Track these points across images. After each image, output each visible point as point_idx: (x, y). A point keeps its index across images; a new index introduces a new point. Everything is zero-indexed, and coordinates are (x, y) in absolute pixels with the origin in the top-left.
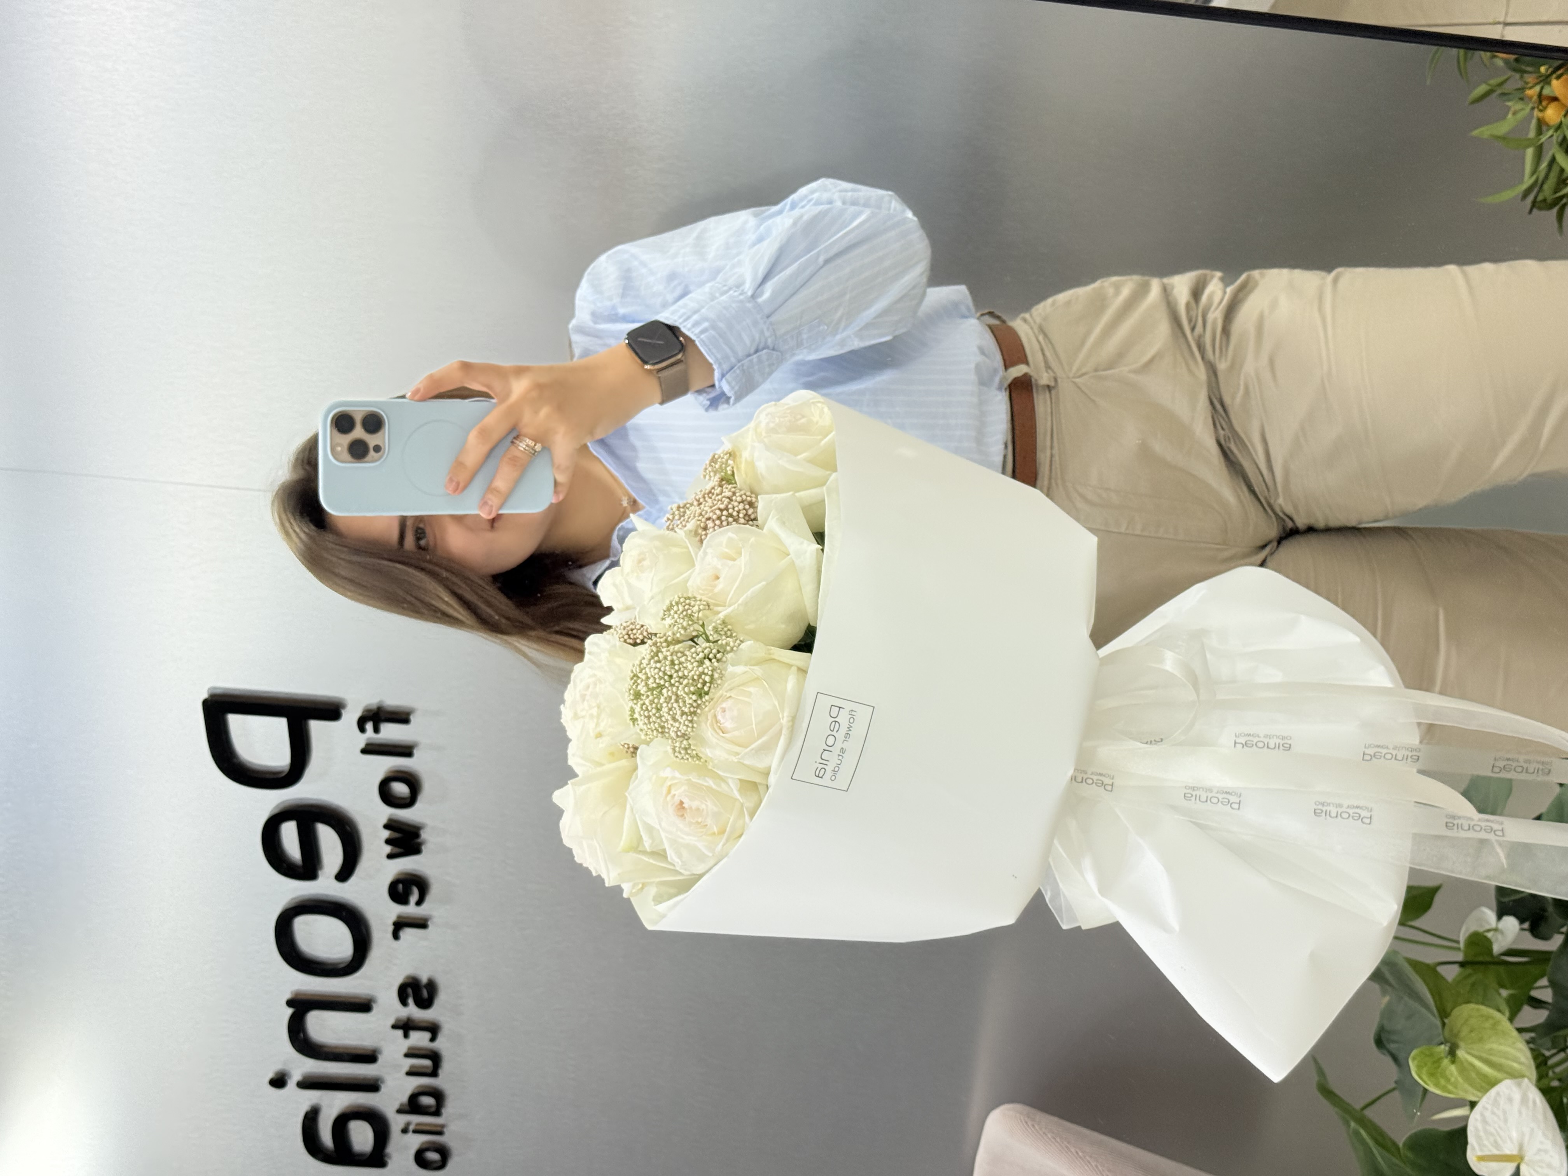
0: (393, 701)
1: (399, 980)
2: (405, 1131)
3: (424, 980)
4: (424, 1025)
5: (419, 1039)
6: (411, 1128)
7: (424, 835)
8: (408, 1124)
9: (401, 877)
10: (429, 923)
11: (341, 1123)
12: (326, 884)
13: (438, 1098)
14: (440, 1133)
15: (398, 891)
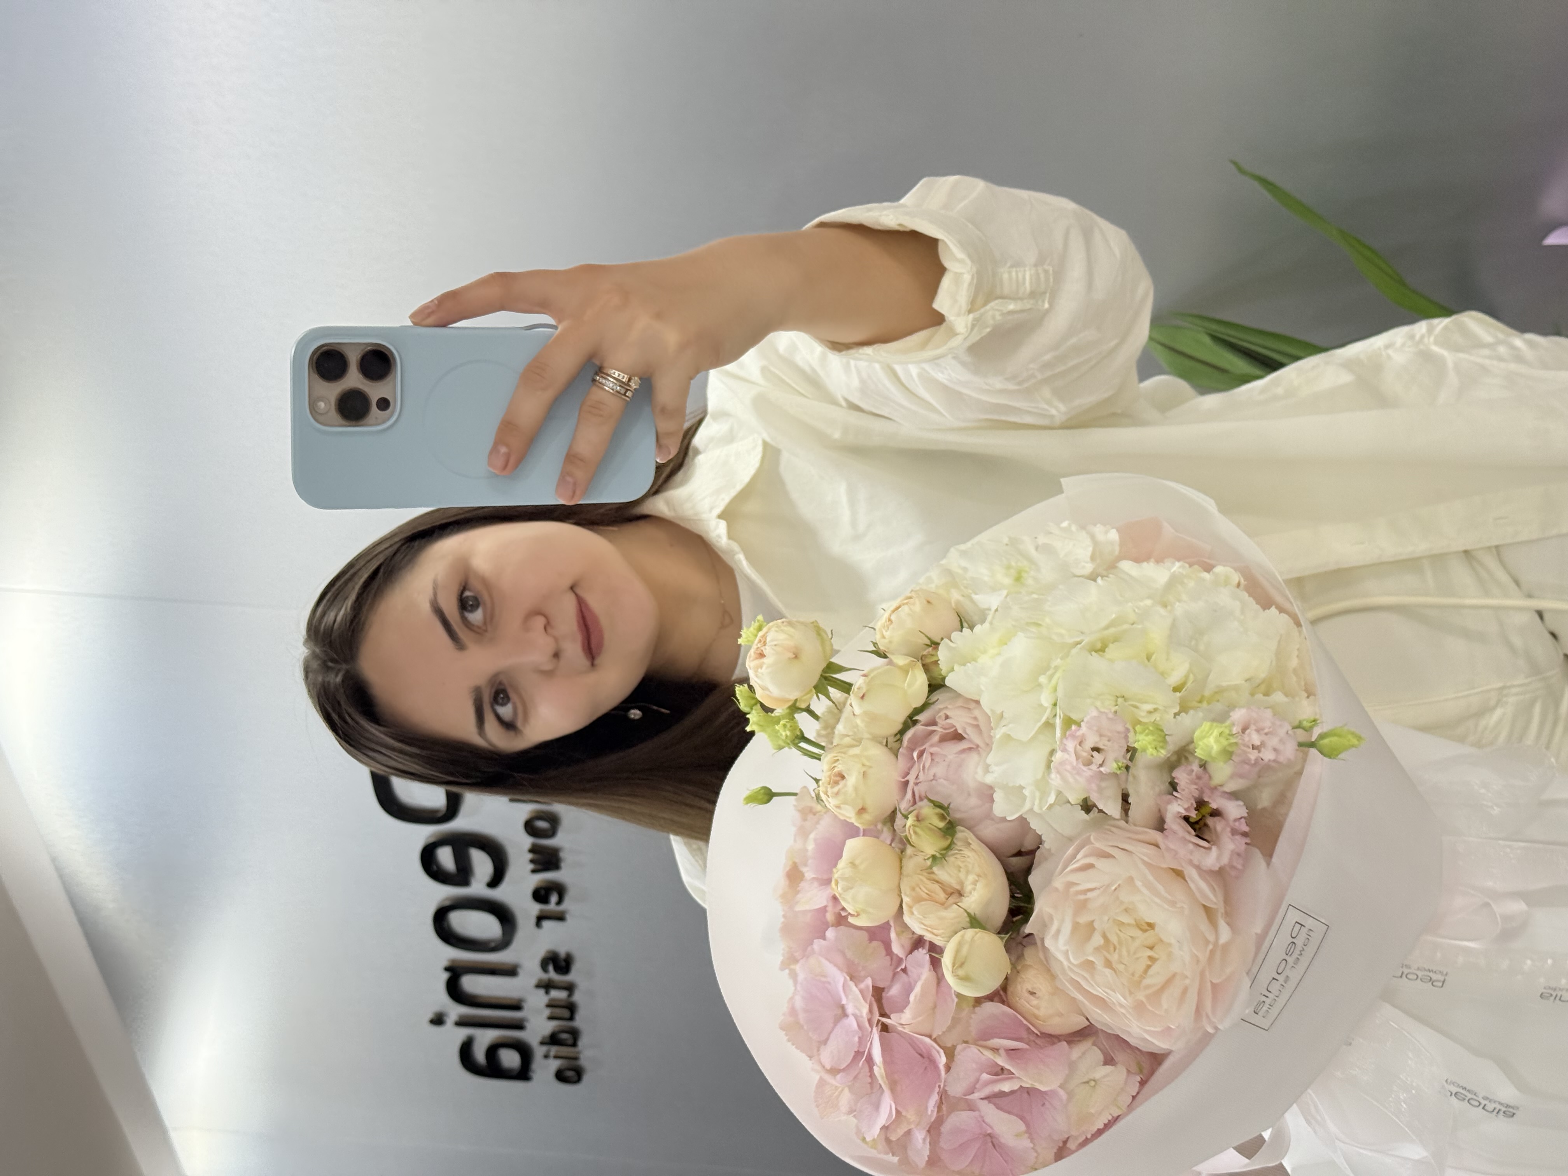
1: (541, 953)
2: (546, 1056)
3: (563, 955)
4: (562, 985)
5: (559, 995)
6: (552, 1054)
7: (562, 855)
8: (548, 1051)
9: (544, 885)
10: (567, 916)
11: (492, 1051)
12: (478, 887)
13: (575, 1034)
14: (576, 1059)
15: (540, 895)
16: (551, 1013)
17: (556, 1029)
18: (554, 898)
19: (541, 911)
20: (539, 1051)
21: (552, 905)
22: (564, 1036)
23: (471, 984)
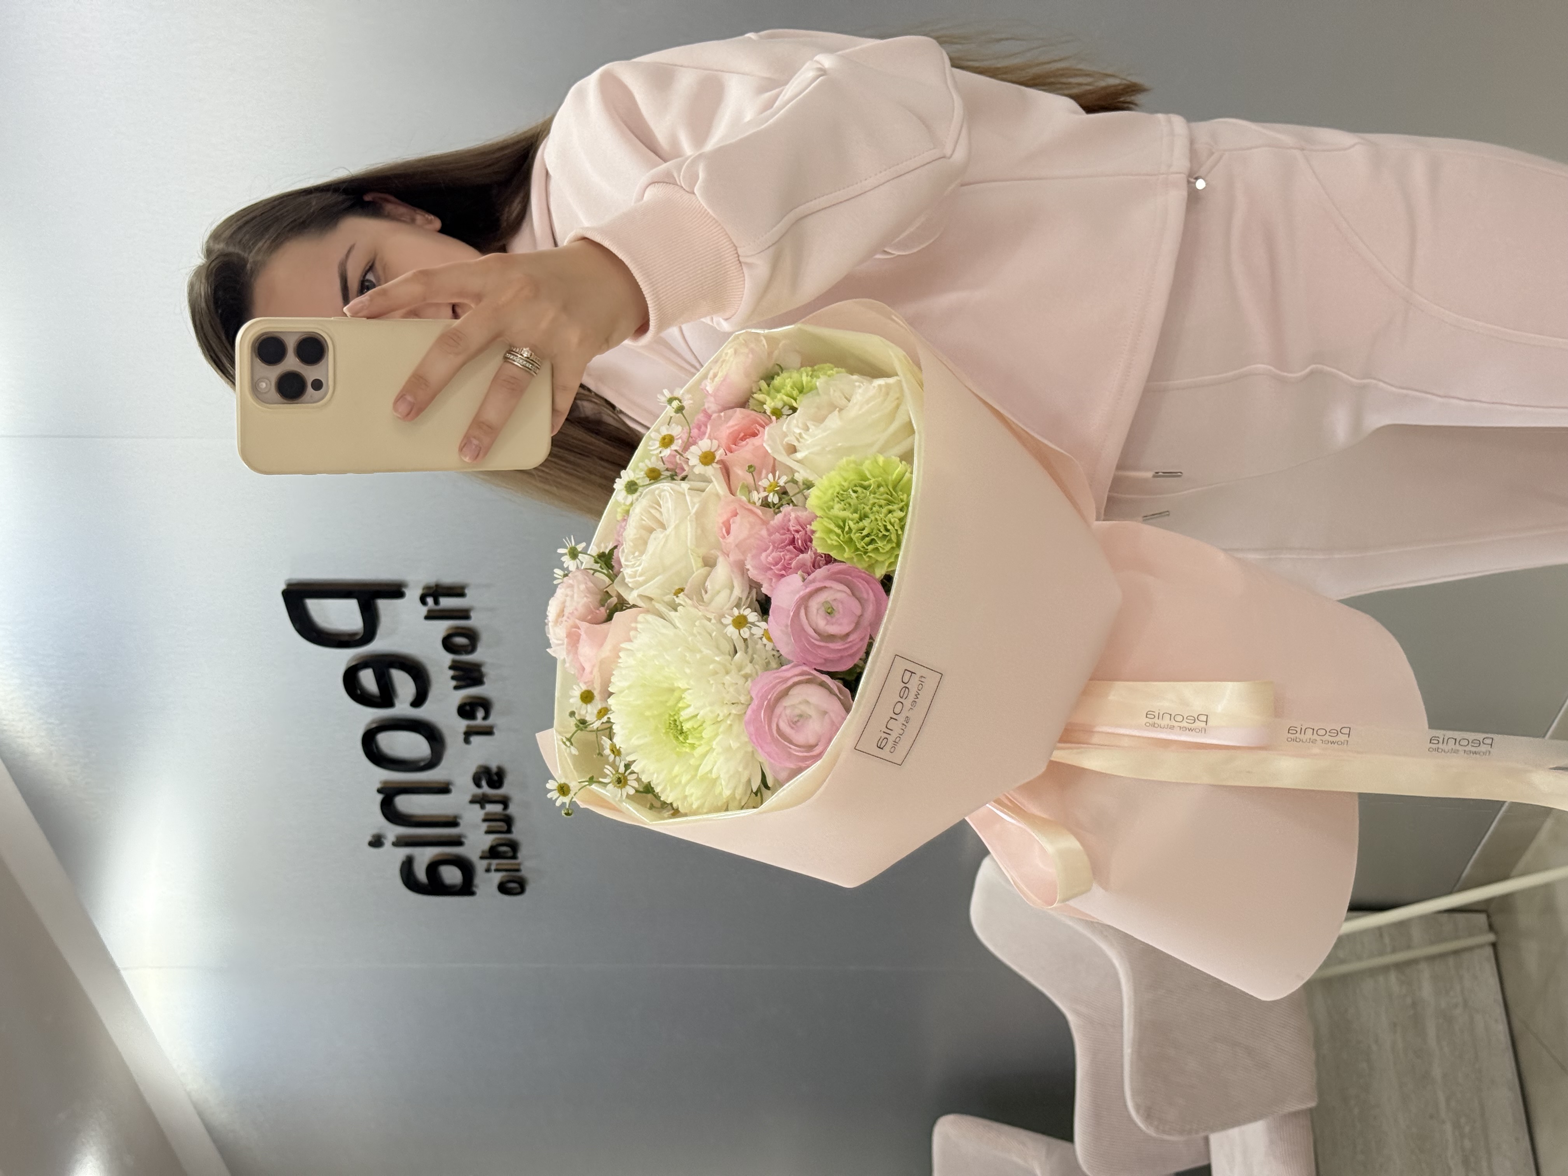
0: (448, 579)
1: (472, 769)
2: (488, 870)
3: (494, 769)
4: (496, 799)
5: (495, 808)
6: (493, 867)
7: (484, 670)
8: (490, 865)
9: (468, 701)
10: (495, 731)
11: (433, 868)
12: (402, 708)
13: (514, 846)
14: (518, 870)
15: (466, 710)
16: (489, 827)
18: (480, 714)
19: (468, 727)
20: (480, 866)
21: (479, 721)
22: (503, 849)
23: (405, 803)
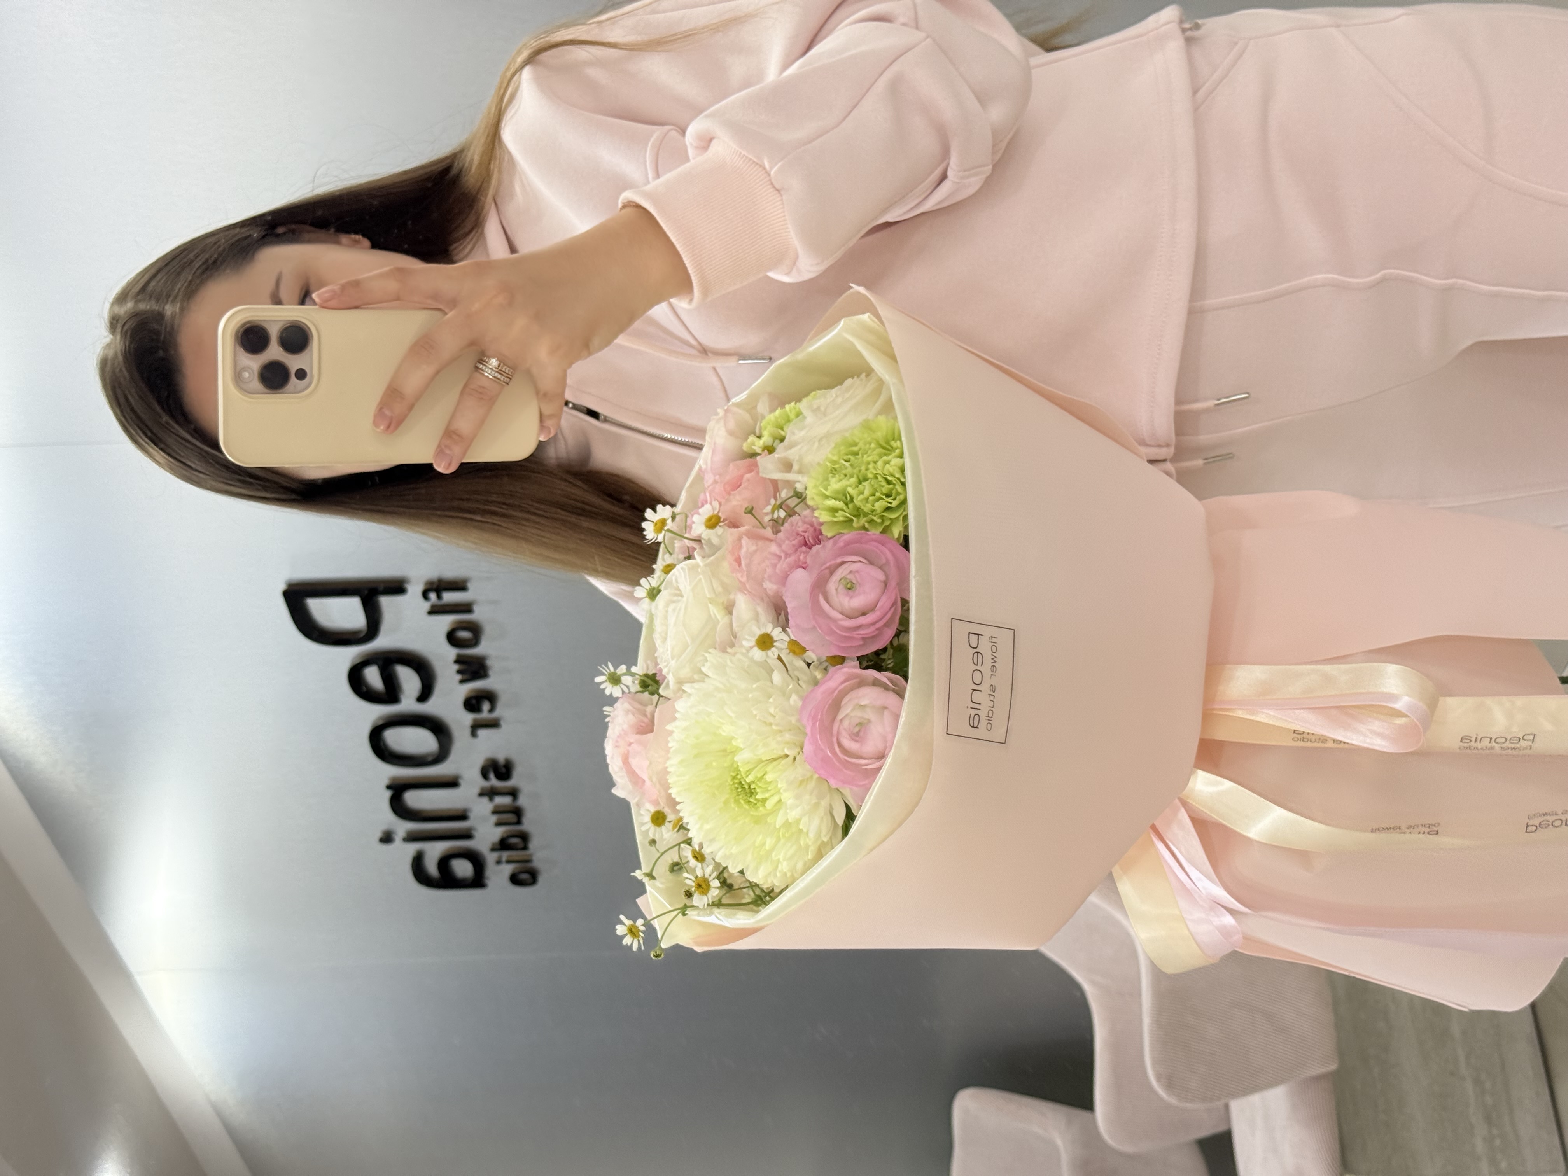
0: (450, 576)
1: (480, 761)
2: (499, 862)
3: (502, 762)
4: (505, 791)
5: (503, 801)
6: (503, 860)
7: (488, 663)
8: (500, 856)
9: (473, 694)
10: (500, 723)
11: (444, 862)
12: (409, 703)
13: (525, 838)
14: (528, 861)
15: (472, 704)
16: (498, 819)
17: (505, 836)
18: (486, 706)
19: (475, 720)
20: (491, 858)
21: (485, 714)
22: (514, 841)
23: (414, 799)
